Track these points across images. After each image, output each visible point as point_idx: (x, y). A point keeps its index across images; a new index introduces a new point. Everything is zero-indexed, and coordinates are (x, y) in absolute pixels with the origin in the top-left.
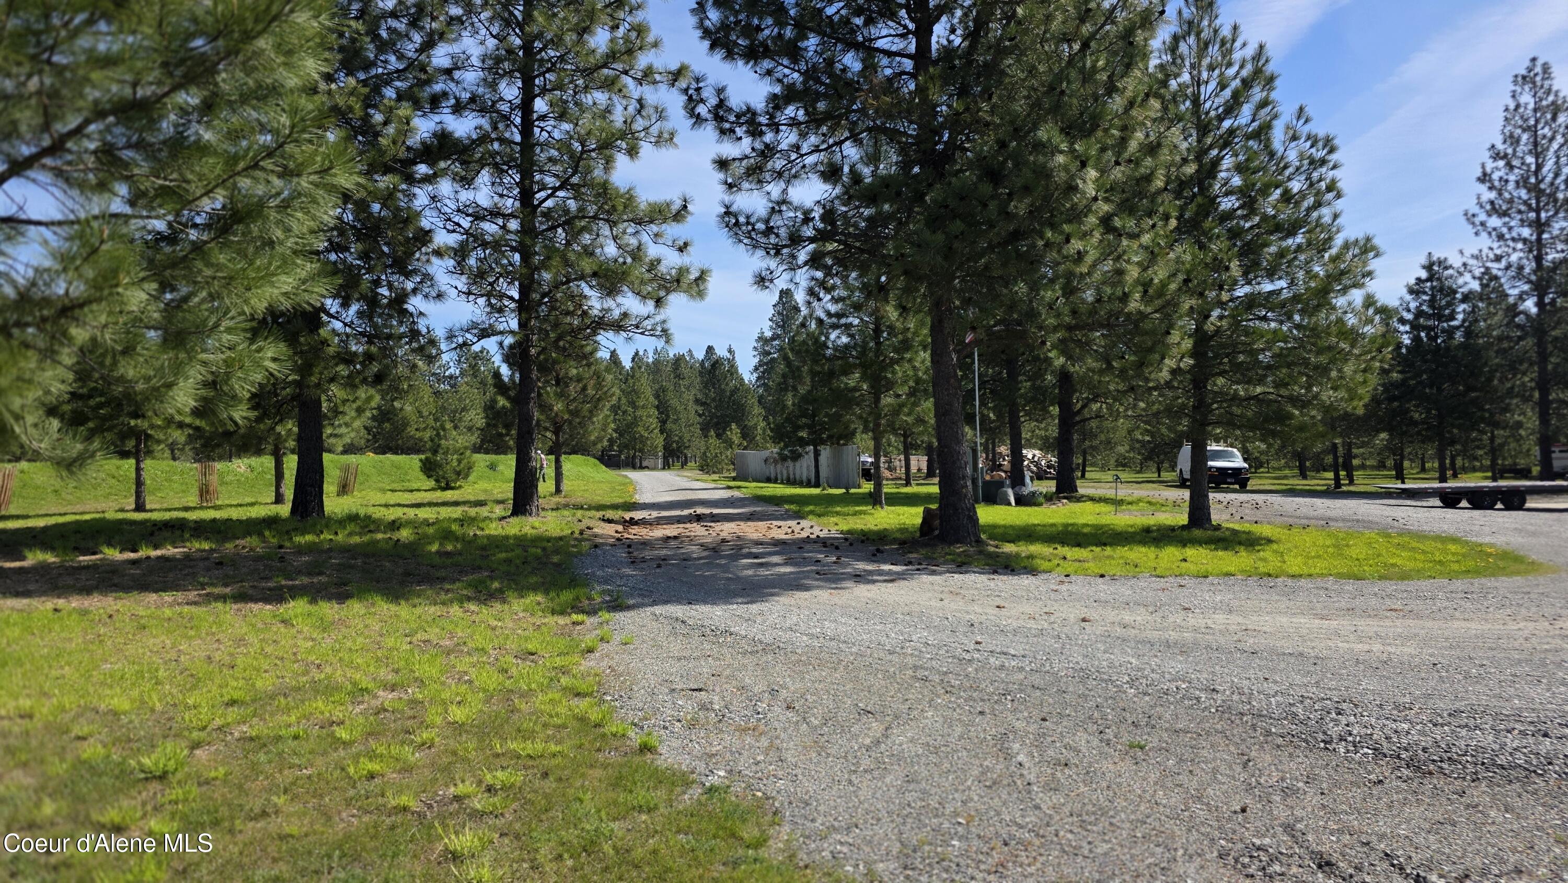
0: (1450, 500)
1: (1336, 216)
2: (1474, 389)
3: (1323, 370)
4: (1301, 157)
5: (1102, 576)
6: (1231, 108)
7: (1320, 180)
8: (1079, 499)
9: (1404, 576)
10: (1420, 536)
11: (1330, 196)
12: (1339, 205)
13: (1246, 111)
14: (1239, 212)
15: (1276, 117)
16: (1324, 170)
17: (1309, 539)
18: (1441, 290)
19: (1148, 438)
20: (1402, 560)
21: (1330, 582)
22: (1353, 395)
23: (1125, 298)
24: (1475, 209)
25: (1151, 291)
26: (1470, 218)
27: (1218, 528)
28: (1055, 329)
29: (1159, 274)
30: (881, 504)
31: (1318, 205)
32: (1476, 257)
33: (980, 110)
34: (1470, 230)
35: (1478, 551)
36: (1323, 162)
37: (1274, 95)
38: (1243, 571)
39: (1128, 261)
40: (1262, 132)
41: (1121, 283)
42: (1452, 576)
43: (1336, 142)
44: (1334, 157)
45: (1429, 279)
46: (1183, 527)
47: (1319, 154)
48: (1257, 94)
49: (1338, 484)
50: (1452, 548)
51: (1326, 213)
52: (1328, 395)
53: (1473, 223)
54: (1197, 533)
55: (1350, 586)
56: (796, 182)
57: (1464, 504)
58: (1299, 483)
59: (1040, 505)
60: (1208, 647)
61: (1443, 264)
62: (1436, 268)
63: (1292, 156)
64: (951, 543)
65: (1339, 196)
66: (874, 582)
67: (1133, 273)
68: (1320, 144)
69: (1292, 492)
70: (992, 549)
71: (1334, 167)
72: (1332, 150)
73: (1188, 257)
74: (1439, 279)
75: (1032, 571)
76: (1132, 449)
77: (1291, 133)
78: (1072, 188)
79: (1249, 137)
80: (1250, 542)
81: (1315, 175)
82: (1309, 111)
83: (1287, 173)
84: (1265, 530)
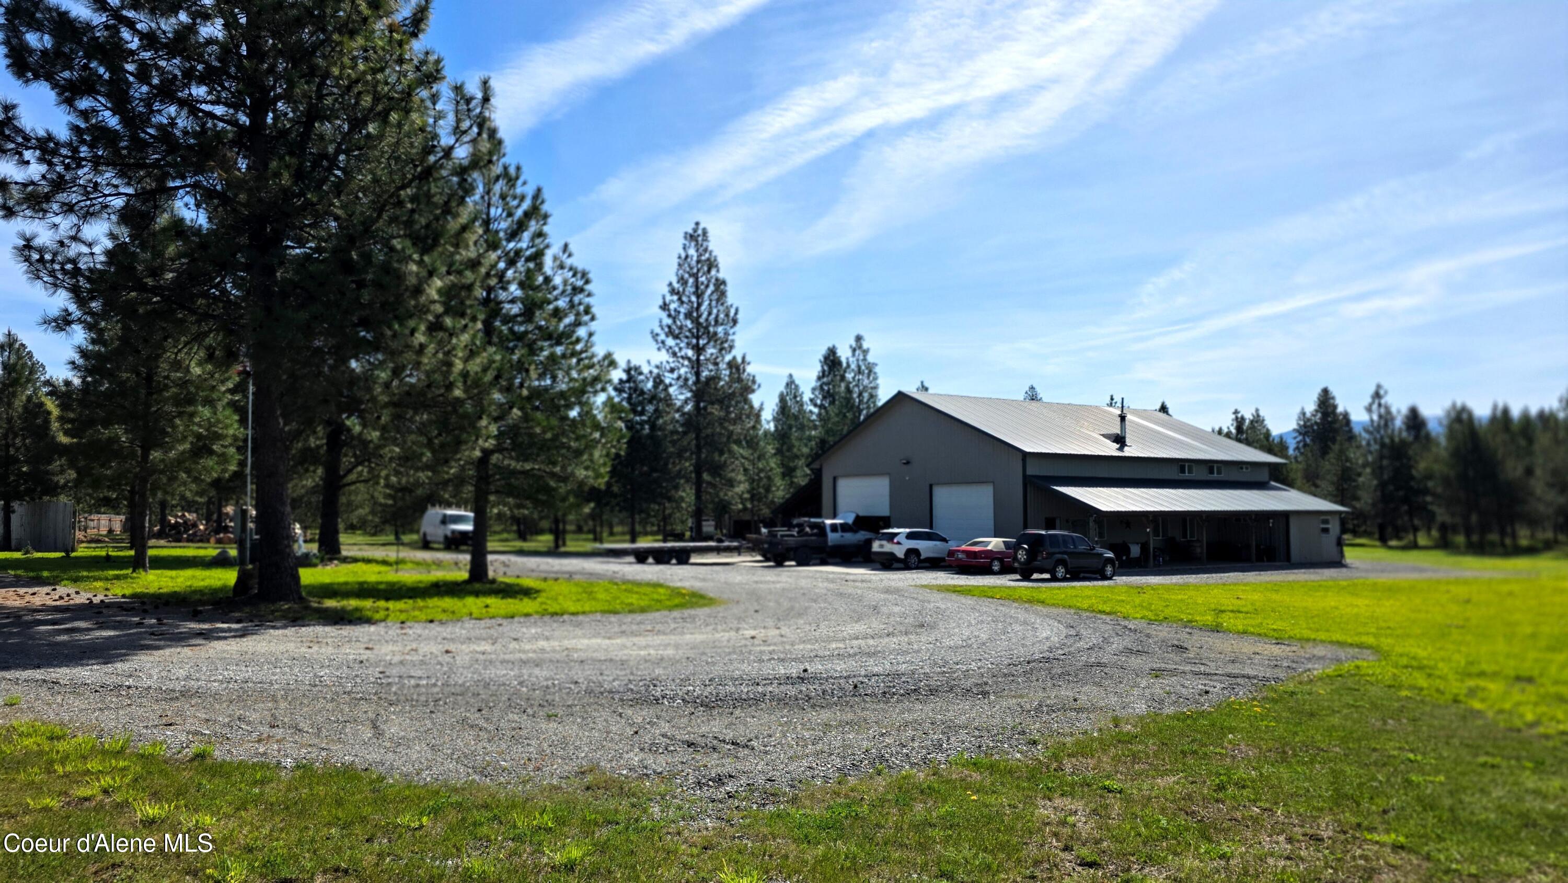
0: (641, 557)
1: (591, 335)
2: (656, 471)
3: (578, 453)
4: (565, 282)
5: (431, 621)
6: (514, 234)
7: (580, 304)
8: (345, 560)
9: (643, 610)
10: (639, 584)
11: (586, 318)
12: (594, 326)
13: (526, 236)
14: (519, 319)
15: (547, 246)
16: (581, 296)
17: (563, 588)
18: (635, 390)
19: (390, 502)
20: (633, 599)
21: (598, 616)
22: (598, 476)
23: (450, 386)
24: (658, 330)
25: (469, 383)
26: (655, 336)
27: (493, 581)
28: (386, 405)
29: (475, 366)
30: (144, 567)
31: (577, 324)
32: (657, 367)
33: (333, 204)
34: (655, 346)
35: (676, 592)
36: (582, 290)
37: (546, 229)
38: (537, 612)
39: (455, 356)
40: (537, 257)
41: (449, 372)
42: (671, 609)
43: (591, 276)
44: (588, 287)
45: (628, 381)
46: (465, 582)
47: (580, 283)
48: (533, 226)
49: (557, 546)
50: (661, 591)
51: (582, 332)
52: (581, 473)
53: (656, 341)
54: (477, 586)
55: (613, 618)
56: (92, 221)
57: (651, 560)
58: (519, 544)
59: (315, 565)
60: (551, 661)
61: (638, 369)
62: (633, 372)
63: (557, 280)
64: (274, 602)
65: (593, 319)
66: (225, 638)
67: (459, 365)
68: (579, 275)
69: (521, 553)
70: (316, 605)
71: (589, 295)
72: (587, 282)
73: (498, 357)
74: (635, 382)
75: (369, 621)
76: (373, 512)
77: (558, 263)
78: (418, 291)
79: (528, 259)
80: (527, 592)
81: (576, 299)
82: (572, 247)
83: (555, 293)
84: (527, 582)
